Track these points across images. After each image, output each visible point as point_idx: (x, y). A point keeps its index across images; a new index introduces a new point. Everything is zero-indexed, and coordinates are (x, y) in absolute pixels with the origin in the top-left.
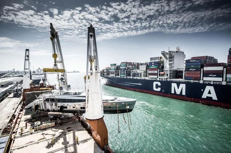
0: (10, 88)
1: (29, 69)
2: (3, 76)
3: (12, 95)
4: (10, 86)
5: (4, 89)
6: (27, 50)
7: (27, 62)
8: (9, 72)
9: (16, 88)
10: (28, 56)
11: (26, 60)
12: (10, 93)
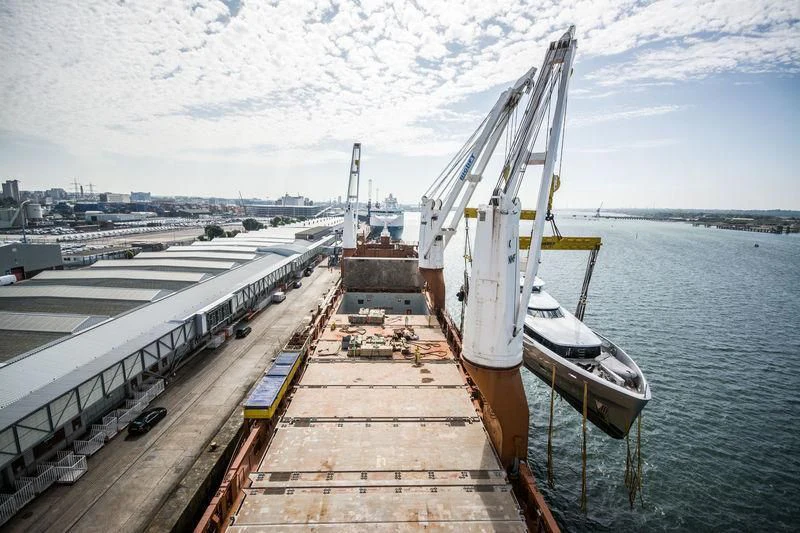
0: (324, 244)
1: (357, 197)
2: (319, 214)
3: (325, 262)
4: (325, 239)
5: (313, 246)
6: (357, 146)
7: (355, 178)
8: (330, 204)
9: (334, 245)
10: (357, 163)
11: (352, 172)
12: (324, 257)
